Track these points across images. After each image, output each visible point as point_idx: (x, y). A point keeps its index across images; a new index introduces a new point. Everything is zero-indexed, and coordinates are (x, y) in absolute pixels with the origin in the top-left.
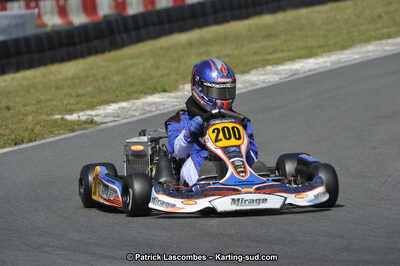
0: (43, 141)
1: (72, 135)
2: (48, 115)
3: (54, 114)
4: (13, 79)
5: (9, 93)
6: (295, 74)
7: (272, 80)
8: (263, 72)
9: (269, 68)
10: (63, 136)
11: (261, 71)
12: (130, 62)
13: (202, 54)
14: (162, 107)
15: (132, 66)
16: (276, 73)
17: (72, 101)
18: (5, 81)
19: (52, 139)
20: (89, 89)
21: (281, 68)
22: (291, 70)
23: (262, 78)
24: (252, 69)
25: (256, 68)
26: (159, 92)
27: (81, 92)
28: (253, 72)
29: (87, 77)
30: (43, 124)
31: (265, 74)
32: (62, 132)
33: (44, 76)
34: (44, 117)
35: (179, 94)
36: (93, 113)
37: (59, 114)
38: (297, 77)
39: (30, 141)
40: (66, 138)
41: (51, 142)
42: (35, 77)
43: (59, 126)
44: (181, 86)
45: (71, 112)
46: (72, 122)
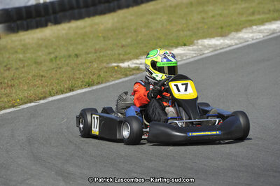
0: (108, 84)
1: (127, 79)
2: (108, 63)
3: (112, 63)
4: (69, 28)
5: (71, 40)
6: (273, 33)
7: (258, 37)
8: (251, 31)
9: (254, 27)
10: (121, 80)
11: (249, 30)
12: (150, 17)
13: (201, 12)
14: (185, 58)
15: (152, 20)
16: (260, 32)
17: (121, 51)
18: (64, 29)
19: (113, 82)
20: (129, 40)
21: (262, 27)
22: (270, 30)
23: (251, 35)
24: (242, 28)
25: (246, 27)
26: (182, 46)
27: (124, 43)
28: (244, 30)
29: (123, 28)
30: (105, 70)
31: (252, 33)
32: (119, 76)
33: (91, 26)
34: (105, 64)
35: (195, 47)
36: (138, 61)
37: (115, 62)
38: (275, 35)
39: (99, 83)
40: (123, 82)
41: (113, 85)
42: (85, 27)
43: (116, 71)
44: (195, 41)
45: (123, 61)
46: (125, 68)
